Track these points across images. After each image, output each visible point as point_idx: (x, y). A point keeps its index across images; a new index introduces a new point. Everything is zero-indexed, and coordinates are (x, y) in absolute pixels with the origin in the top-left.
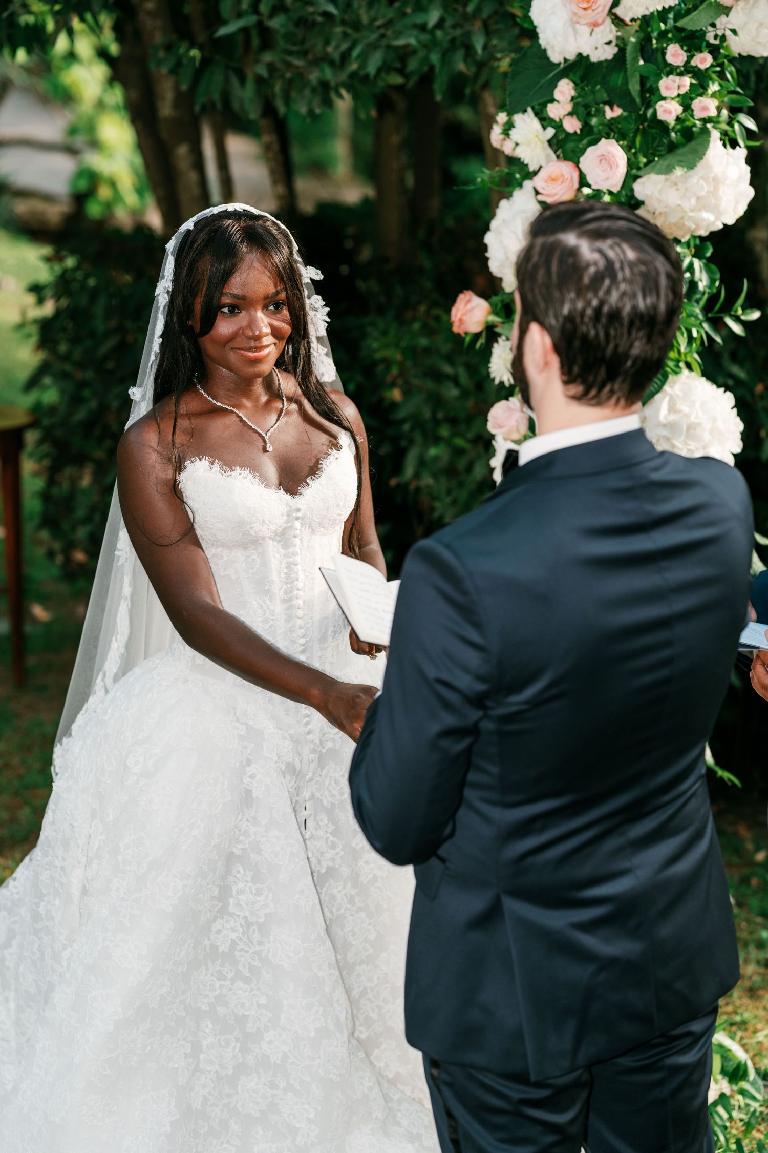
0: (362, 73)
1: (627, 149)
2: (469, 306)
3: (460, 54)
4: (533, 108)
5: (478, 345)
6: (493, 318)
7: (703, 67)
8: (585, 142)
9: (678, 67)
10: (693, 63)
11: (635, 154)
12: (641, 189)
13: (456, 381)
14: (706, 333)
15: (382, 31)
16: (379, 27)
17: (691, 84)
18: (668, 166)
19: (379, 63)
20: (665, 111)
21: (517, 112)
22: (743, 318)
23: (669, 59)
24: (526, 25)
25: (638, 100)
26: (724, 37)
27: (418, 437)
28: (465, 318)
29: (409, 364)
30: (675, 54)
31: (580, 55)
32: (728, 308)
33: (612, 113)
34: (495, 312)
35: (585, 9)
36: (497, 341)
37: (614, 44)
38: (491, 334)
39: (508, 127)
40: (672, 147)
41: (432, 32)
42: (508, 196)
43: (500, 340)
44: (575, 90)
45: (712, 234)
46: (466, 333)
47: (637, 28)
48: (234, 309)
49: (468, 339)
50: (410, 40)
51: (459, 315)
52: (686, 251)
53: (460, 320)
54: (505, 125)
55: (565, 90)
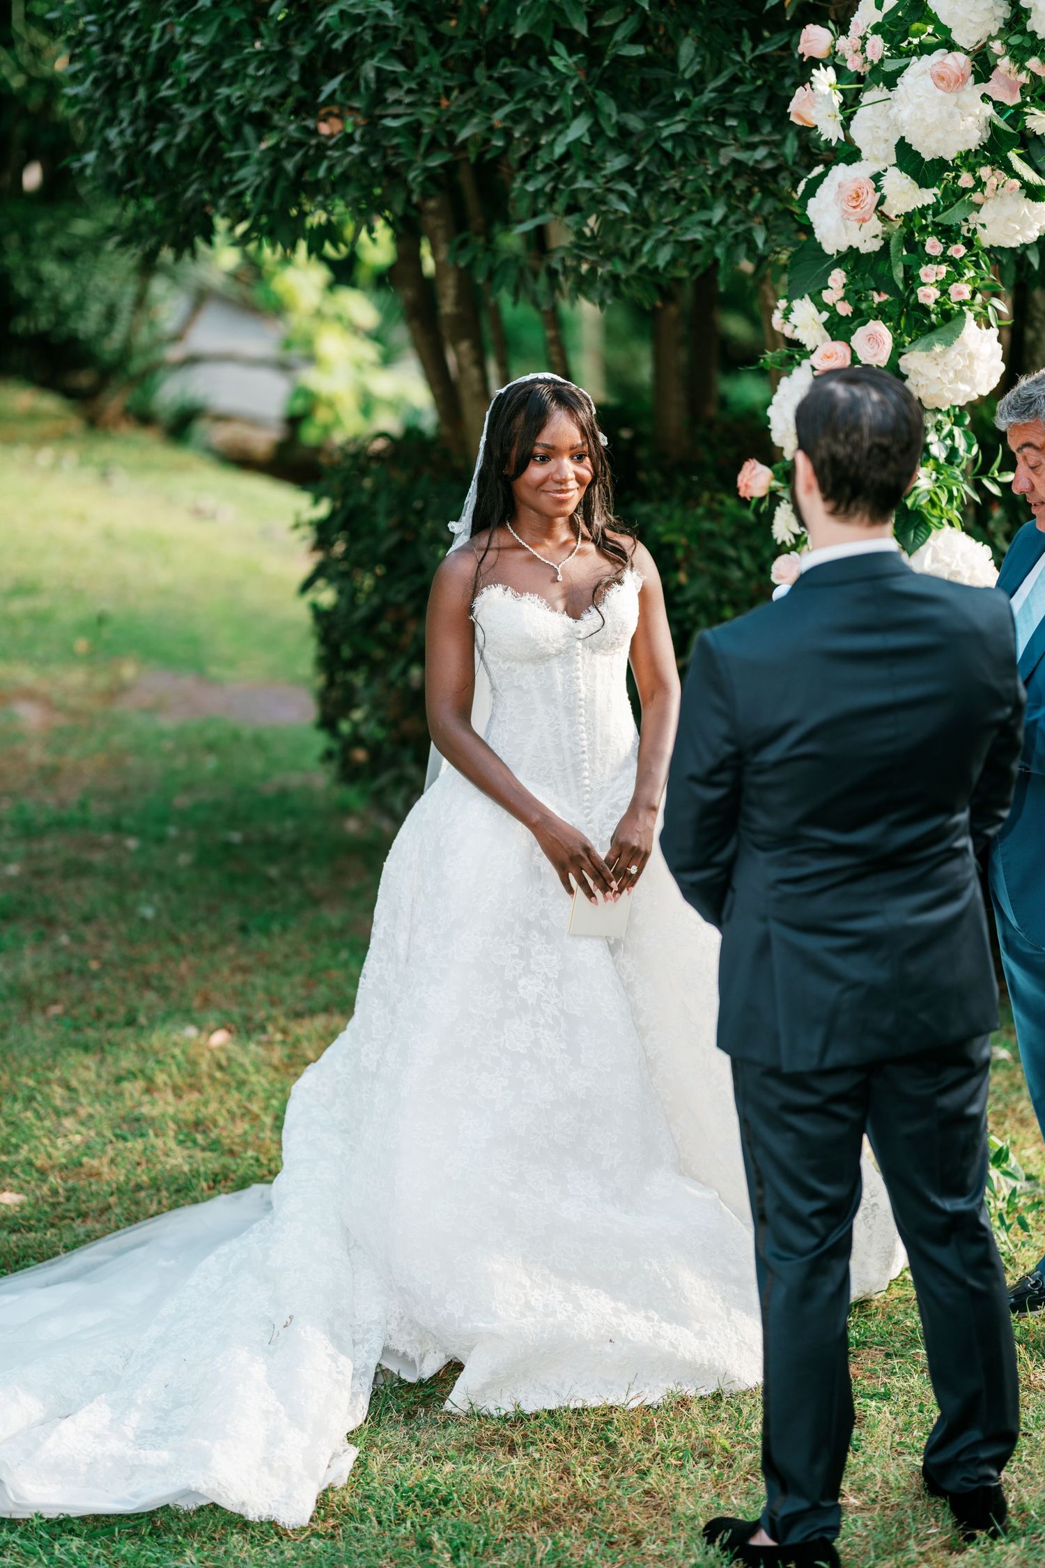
0: (651, 266)
1: (894, 330)
2: (754, 473)
3: (742, 250)
4: (809, 294)
5: (762, 508)
6: (775, 484)
7: (958, 256)
8: (855, 323)
9: (937, 257)
10: (949, 253)
11: (901, 334)
12: (905, 363)
13: (738, 563)
14: (966, 492)
15: (670, 228)
16: (667, 224)
17: (948, 272)
18: (929, 344)
19: (668, 258)
20: (925, 295)
21: (795, 298)
22: (999, 479)
23: (928, 249)
24: (804, 222)
25: (901, 287)
26: (975, 230)
27: (702, 619)
28: (750, 483)
29: (694, 546)
30: (933, 246)
31: (851, 247)
32: (985, 470)
33: (877, 298)
34: (777, 478)
35: (854, 207)
36: (779, 505)
37: (880, 237)
38: (773, 498)
39: (788, 312)
40: (932, 328)
41: (716, 228)
42: (789, 374)
43: (781, 504)
44: (847, 278)
45: (970, 403)
46: (752, 498)
47: (901, 223)
48: (545, 459)
49: (754, 502)
50: (697, 234)
51: (745, 481)
52: (947, 419)
53: (746, 486)
54: (784, 310)
55: (838, 278)
